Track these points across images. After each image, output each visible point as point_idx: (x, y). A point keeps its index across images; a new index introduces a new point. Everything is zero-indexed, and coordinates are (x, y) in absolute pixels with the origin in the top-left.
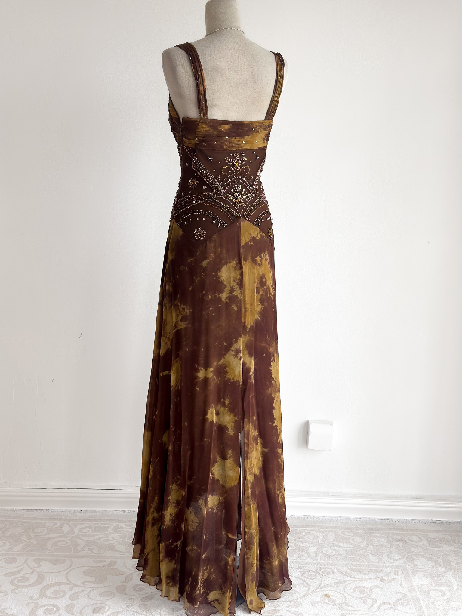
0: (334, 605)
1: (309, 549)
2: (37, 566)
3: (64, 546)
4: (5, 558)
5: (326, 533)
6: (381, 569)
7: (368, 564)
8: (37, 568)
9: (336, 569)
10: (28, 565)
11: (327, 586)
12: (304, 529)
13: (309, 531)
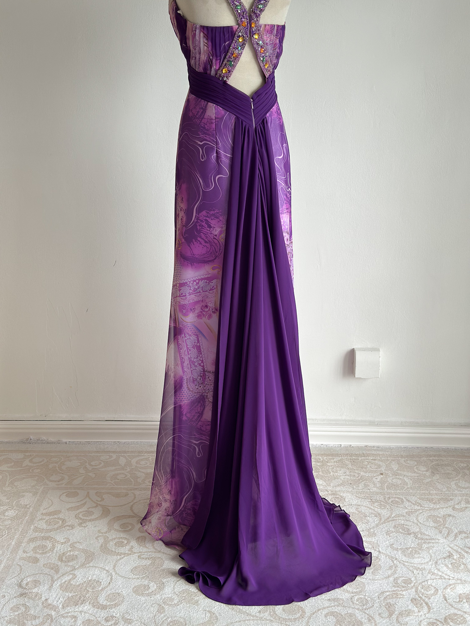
0: (409, 534)
1: (374, 479)
2: (101, 499)
3: (123, 478)
4: (67, 492)
5: (388, 462)
6: (451, 497)
7: (437, 492)
8: (100, 501)
9: (403, 498)
10: (90, 498)
11: (399, 516)
12: (365, 458)
13: (370, 461)
